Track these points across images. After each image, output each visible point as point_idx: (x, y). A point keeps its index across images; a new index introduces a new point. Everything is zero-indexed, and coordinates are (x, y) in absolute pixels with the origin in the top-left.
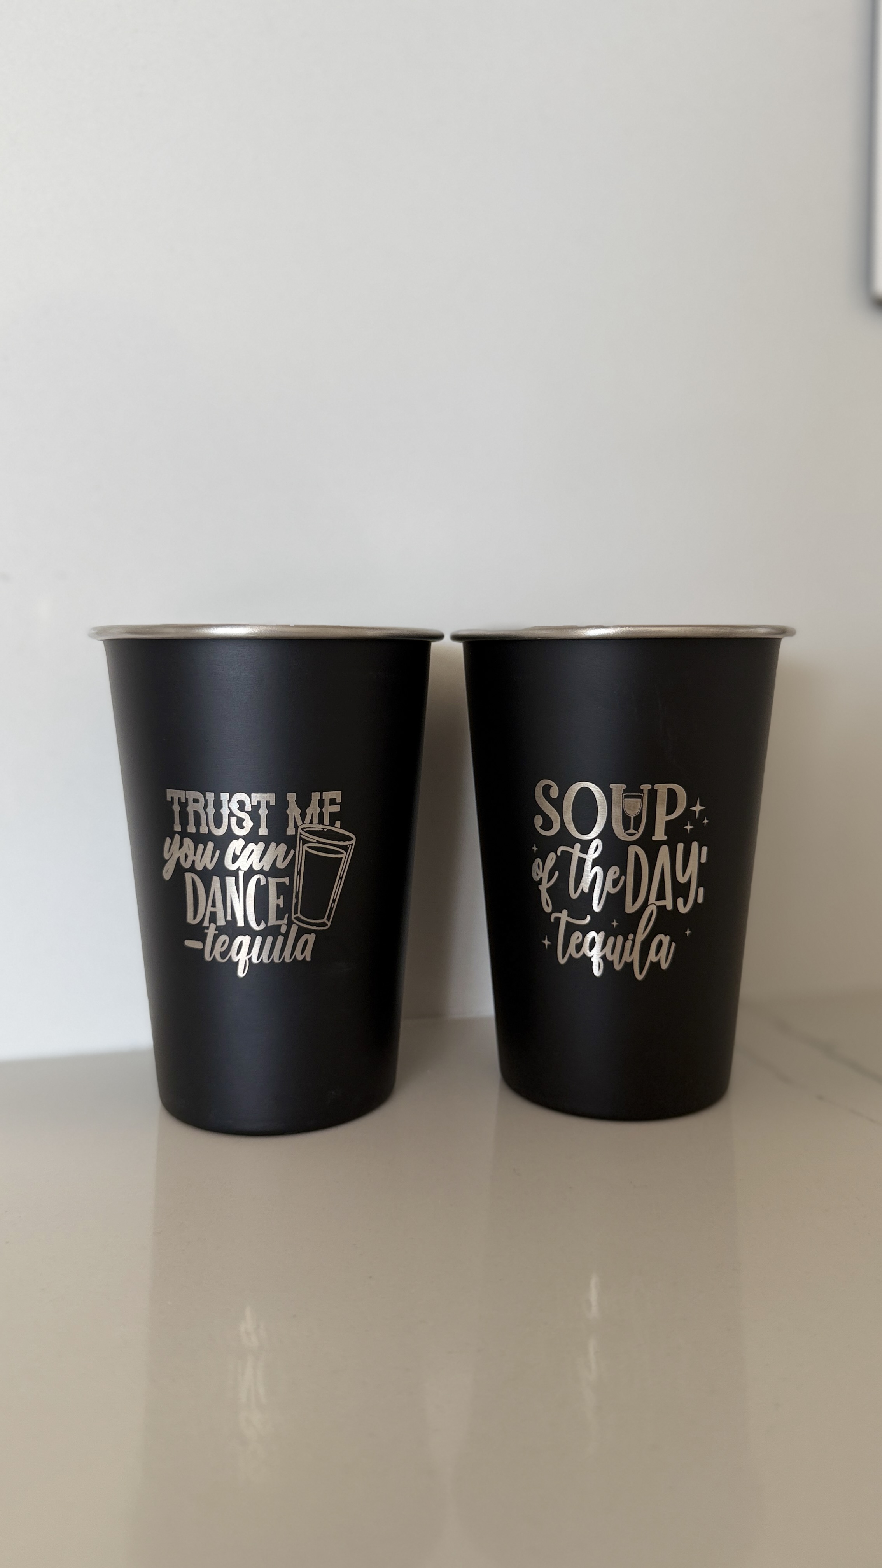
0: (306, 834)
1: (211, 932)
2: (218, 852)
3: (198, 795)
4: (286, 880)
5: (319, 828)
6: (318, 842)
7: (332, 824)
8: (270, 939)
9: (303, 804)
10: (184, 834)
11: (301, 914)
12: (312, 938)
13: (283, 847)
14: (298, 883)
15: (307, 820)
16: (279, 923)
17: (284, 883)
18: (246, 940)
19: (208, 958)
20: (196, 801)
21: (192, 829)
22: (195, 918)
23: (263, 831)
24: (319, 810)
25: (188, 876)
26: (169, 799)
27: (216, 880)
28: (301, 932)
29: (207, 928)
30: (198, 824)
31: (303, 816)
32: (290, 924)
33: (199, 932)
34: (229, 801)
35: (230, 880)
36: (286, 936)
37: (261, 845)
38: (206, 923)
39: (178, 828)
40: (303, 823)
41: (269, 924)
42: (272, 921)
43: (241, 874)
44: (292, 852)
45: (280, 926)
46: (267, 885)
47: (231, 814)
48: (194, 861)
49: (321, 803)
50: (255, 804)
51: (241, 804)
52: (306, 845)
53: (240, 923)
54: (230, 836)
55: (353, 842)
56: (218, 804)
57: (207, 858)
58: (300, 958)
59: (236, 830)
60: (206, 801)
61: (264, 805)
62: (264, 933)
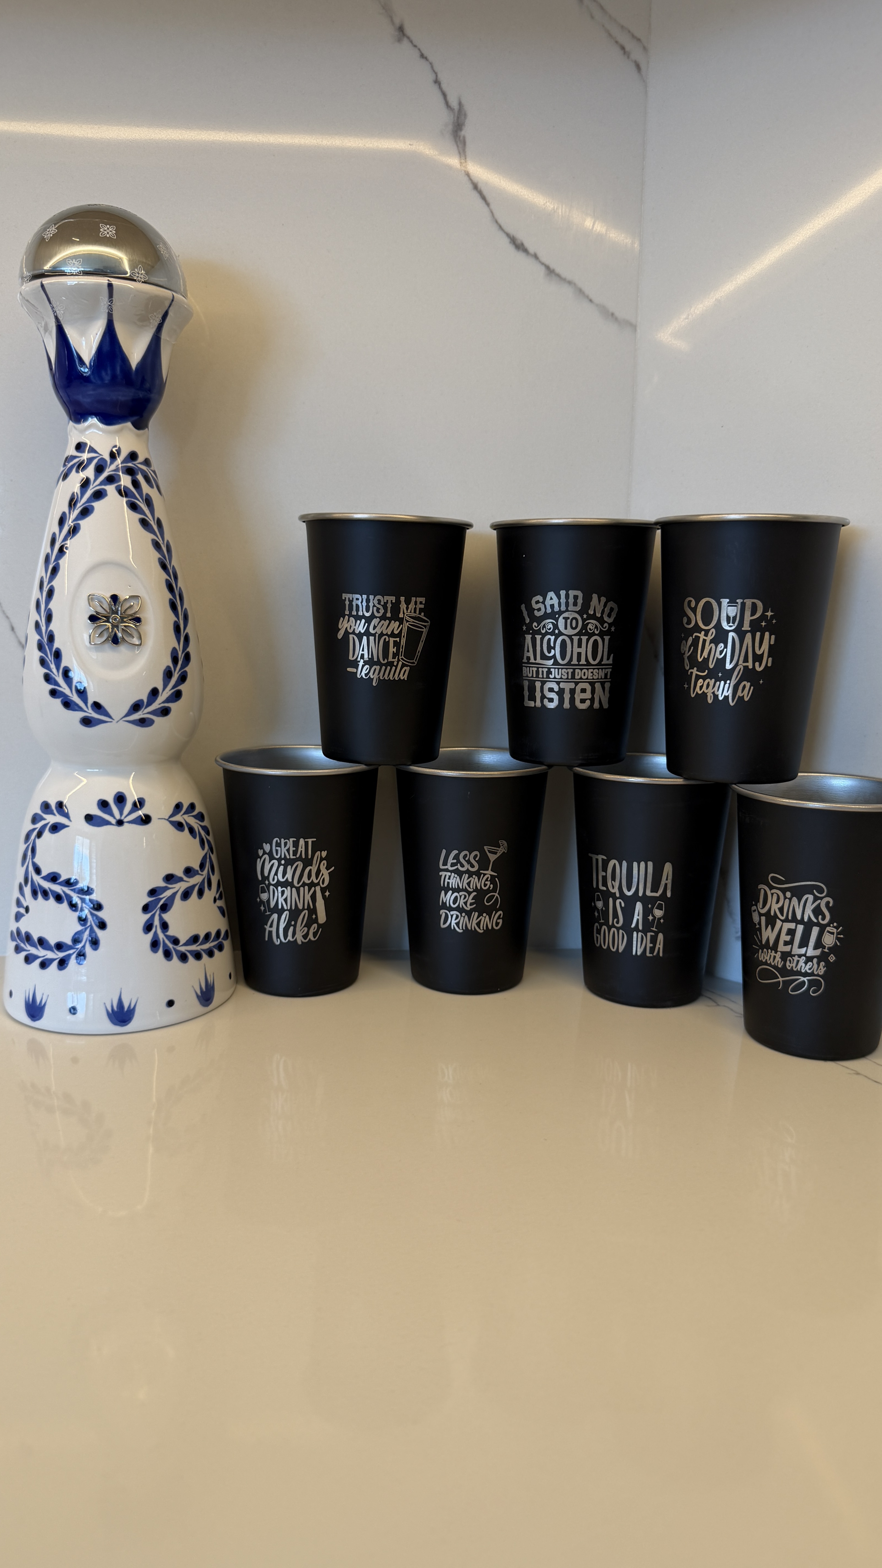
0: (408, 618)
1: (361, 663)
2: (367, 624)
3: (358, 596)
5: (413, 615)
6: (413, 622)
7: (420, 614)
8: (389, 668)
9: (408, 603)
10: (350, 615)
11: (404, 656)
12: (408, 669)
13: (397, 623)
14: (403, 641)
15: (409, 611)
16: (394, 660)
17: (397, 641)
18: (378, 668)
19: (359, 676)
20: (357, 599)
21: (354, 613)
22: (353, 657)
23: (389, 615)
24: (415, 606)
25: (351, 636)
26: (344, 598)
27: (365, 638)
29: (359, 662)
30: (357, 610)
31: (407, 608)
32: (398, 661)
33: (355, 664)
34: (373, 600)
35: (372, 638)
36: (396, 667)
37: (388, 621)
38: (359, 659)
39: (347, 612)
40: (407, 612)
41: (389, 661)
42: (390, 659)
43: (377, 635)
44: (401, 625)
45: (393, 662)
46: (389, 641)
47: (374, 606)
48: (354, 629)
49: (416, 603)
50: (385, 601)
51: (379, 601)
52: (408, 623)
53: (375, 659)
54: (373, 616)
55: (429, 624)
56: (368, 601)
57: (361, 628)
58: (402, 678)
59: (376, 614)
60: (362, 599)
61: (389, 602)
62: (386, 665)
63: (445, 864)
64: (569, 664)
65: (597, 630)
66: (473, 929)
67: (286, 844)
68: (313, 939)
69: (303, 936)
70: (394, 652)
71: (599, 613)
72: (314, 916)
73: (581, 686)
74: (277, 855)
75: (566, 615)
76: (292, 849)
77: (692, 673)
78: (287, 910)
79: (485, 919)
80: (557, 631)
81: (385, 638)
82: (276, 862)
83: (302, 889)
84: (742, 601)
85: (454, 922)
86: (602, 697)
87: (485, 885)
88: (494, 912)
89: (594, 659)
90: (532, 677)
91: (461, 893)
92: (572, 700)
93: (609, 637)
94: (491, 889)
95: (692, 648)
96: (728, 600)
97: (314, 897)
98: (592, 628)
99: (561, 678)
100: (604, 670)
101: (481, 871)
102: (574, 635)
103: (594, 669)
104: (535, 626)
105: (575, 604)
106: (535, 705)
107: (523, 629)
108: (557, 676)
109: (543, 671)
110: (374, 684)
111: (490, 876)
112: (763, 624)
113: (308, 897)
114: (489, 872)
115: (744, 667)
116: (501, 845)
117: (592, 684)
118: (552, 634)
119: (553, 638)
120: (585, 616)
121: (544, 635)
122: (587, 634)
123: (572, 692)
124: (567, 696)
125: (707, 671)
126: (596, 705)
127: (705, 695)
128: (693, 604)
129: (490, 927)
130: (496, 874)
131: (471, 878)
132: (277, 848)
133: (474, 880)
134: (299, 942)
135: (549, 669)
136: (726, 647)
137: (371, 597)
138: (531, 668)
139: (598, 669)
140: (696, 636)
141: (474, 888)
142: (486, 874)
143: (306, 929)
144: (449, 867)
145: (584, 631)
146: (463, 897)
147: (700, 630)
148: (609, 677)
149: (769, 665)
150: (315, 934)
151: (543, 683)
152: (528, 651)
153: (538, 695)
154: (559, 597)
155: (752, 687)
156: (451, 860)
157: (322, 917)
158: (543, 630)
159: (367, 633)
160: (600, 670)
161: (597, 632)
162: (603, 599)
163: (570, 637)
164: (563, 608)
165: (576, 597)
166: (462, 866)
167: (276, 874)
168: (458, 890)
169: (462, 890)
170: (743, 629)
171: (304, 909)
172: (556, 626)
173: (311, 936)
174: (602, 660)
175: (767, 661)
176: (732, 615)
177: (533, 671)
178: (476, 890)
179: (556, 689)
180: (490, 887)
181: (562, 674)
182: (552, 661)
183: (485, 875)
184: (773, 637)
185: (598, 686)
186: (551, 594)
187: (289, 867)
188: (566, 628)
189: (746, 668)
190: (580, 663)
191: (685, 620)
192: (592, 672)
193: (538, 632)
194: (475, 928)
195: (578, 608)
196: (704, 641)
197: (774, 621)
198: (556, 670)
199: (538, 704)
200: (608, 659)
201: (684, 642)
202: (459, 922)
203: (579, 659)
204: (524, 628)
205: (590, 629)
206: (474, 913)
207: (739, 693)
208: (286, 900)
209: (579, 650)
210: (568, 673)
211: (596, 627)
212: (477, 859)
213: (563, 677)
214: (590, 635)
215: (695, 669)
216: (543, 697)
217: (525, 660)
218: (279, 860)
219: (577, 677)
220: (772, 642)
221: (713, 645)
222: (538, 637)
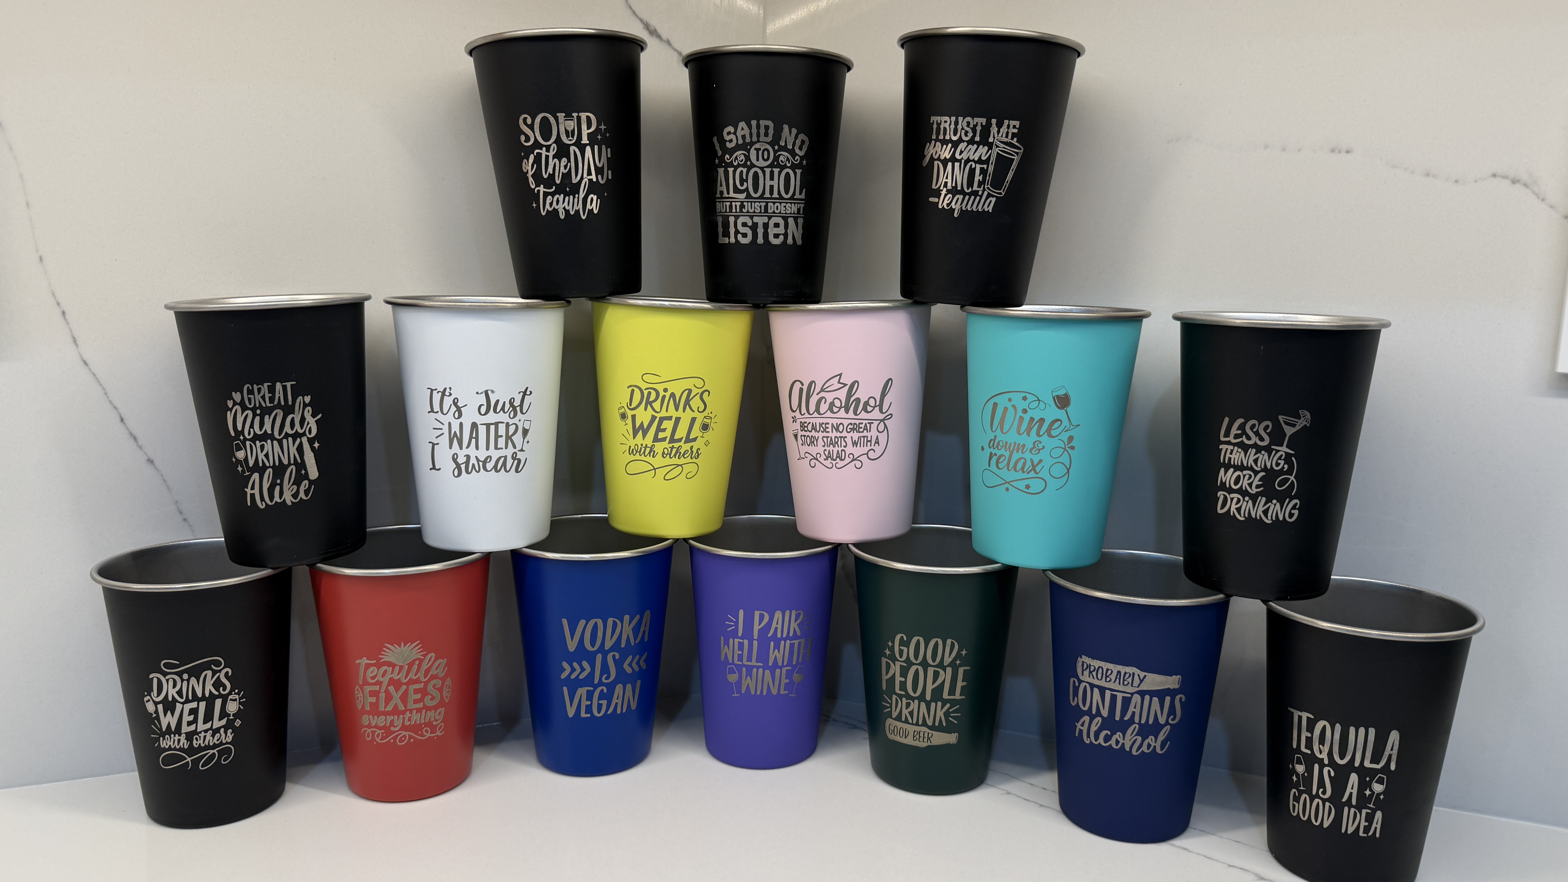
64: (762, 197)
65: (789, 163)
71: (790, 145)
73: (774, 220)
75: (757, 146)
80: (749, 163)
86: (795, 232)
89: (787, 192)
90: (726, 212)
92: (766, 235)
93: (801, 170)
98: (783, 160)
99: (754, 212)
100: (796, 205)
102: (767, 167)
103: (786, 203)
104: (727, 158)
105: (766, 135)
106: (729, 241)
107: (715, 162)
108: (750, 210)
109: (736, 206)
117: (785, 219)
118: (744, 166)
119: (745, 170)
120: (776, 147)
121: (736, 168)
122: (778, 166)
123: (766, 226)
124: (760, 231)
126: (790, 241)
135: (742, 202)
138: (724, 203)
139: (791, 203)
145: (775, 163)
148: (801, 213)
151: (737, 217)
152: (721, 185)
153: (732, 230)
154: (750, 127)
158: (735, 162)
160: (793, 204)
161: (789, 165)
162: (794, 131)
163: (762, 169)
164: (755, 139)
165: (767, 127)
172: (748, 158)
174: (794, 194)
177: (726, 206)
179: (750, 224)
181: (755, 208)
182: (744, 195)
185: (791, 221)
186: (742, 124)
188: (758, 160)
190: (773, 196)
192: (785, 207)
193: (731, 165)
195: (769, 139)
198: (749, 203)
199: (733, 240)
200: (800, 194)
203: (771, 193)
204: (717, 161)
209: (772, 183)
210: (761, 207)
211: (788, 159)
213: (756, 211)
214: (783, 167)
216: (737, 232)
217: (718, 195)
219: (769, 211)
222: (731, 170)
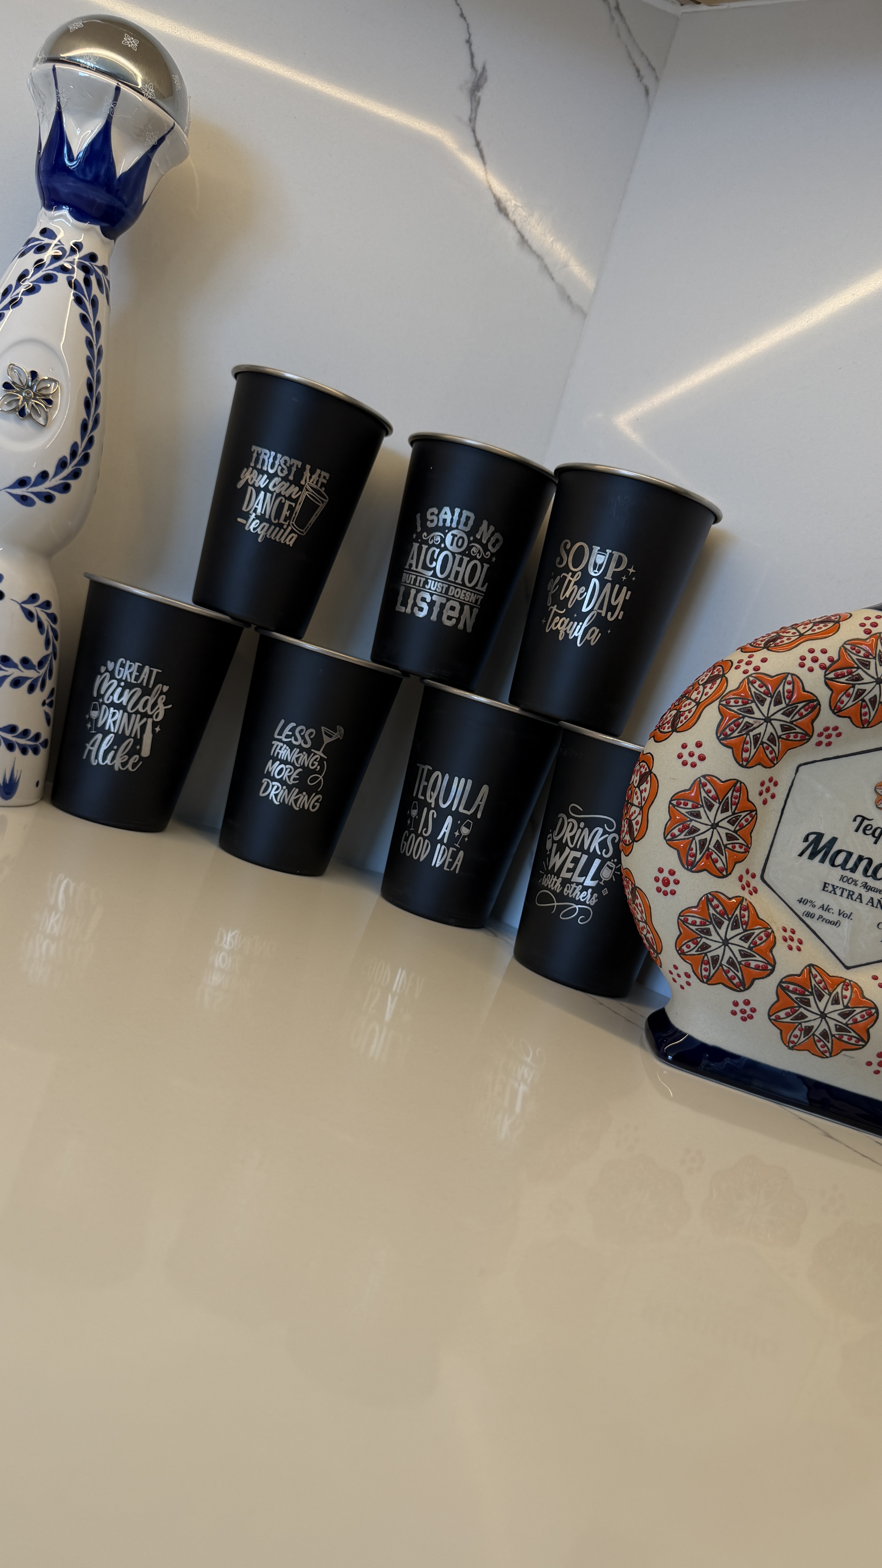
0: (309, 487)
1: (253, 516)
2: (268, 480)
3: (267, 452)
4: (293, 504)
5: (315, 486)
6: (312, 493)
7: (321, 487)
8: (278, 529)
9: (312, 472)
10: (255, 468)
11: (295, 523)
12: (295, 536)
13: (297, 489)
14: (298, 508)
15: (311, 481)
17: (292, 505)
18: (267, 525)
19: (246, 528)
20: (265, 454)
21: (259, 466)
22: (247, 508)
23: (291, 478)
24: (318, 478)
25: (250, 488)
26: (253, 450)
27: (262, 493)
28: (292, 531)
29: (251, 514)
30: (263, 464)
31: (310, 478)
32: (289, 525)
33: (246, 516)
34: (280, 459)
35: (269, 495)
36: (285, 530)
37: (288, 484)
38: (251, 512)
39: (252, 464)
40: (309, 481)
41: (280, 522)
42: (281, 521)
43: (275, 494)
44: (300, 492)
45: (283, 524)
46: (284, 503)
47: (280, 465)
48: (255, 482)
49: (320, 476)
50: (292, 464)
51: (286, 461)
52: (307, 492)
53: (267, 517)
54: (276, 475)
55: (327, 501)
56: (275, 458)
57: (262, 482)
58: (288, 543)
59: (279, 473)
60: (270, 455)
61: (295, 466)
62: (276, 525)
63: (280, 734)
64: (446, 579)
65: (479, 555)
66: (290, 804)
67: (130, 666)
68: (130, 769)
69: (122, 763)
70: (286, 515)
71: (485, 540)
72: (138, 747)
73: (451, 603)
74: (119, 675)
75: (454, 532)
76: (135, 673)
77: (552, 609)
78: (113, 733)
79: (304, 797)
80: (443, 545)
81: (282, 499)
82: (115, 682)
83: (134, 716)
84: (611, 551)
85: (273, 793)
86: (468, 620)
87: (313, 765)
88: (314, 794)
89: (470, 581)
90: (410, 583)
91: (287, 766)
92: (440, 614)
93: (488, 566)
94: (317, 770)
95: (558, 586)
96: (599, 548)
97: (143, 728)
98: (475, 551)
99: (436, 591)
100: (476, 595)
101: (312, 750)
102: (458, 553)
103: (467, 591)
104: (425, 536)
105: (466, 524)
106: (405, 611)
107: (413, 536)
108: (432, 588)
109: (420, 580)
110: (260, 540)
111: (319, 757)
112: (624, 578)
113: (137, 726)
114: (320, 754)
115: (598, 613)
116: (338, 730)
117: (462, 605)
118: (438, 546)
119: (438, 551)
120: (472, 538)
121: (430, 546)
122: (469, 555)
123: (443, 606)
124: (436, 609)
125: (565, 610)
126: (461, 626)
127: (558, 631)
128: (568, 547)
129: (306, 807)
130: (326, 758)
131: (301, 754)
132: (121, 669)
133: (304, 756)
134: (116, 769)
135: (427, 579)
136: (587, 591)
137: (279, 456)
138: (411, 575)
139: (471, 592)
140: (563, 576)
141: (302, 765)
142: (317, 754)
143: (127, 757)
144: (283, 738)
145: (467, 552)
146: (289, 770)
147: (567, 570)
148: (479, 603)
149: (620, 618)
150: (134, 765)
151: (418, 591)
152: (412, 559)
153: (410, 602)
154: (453, 514)
155: (600, 634)
156: (287, 732)
157: (146, 751)
158: (431, 541)
159: (266, 489)
160: (473, 594)
161: (479, 557)
162: (492, 528)
163: (453, 554)
164: (454, 525)
165: (468, 518)
166: (296, 740)
167: (112, 694)
168: (285, 762)
169: (290, 763)
170: (605, 578)
171: (130, 737)
172: (443, 540)
173: (129, 766)
174: (476, 585)
175: (619, 614)
176: (599, 562)
177: (411, 578)
178: (303, 767)
179: (428, 600)
180: (316, 768)
181: (437, 587)
182: (431, 572)
183: (315, 754)
184: (629, 593)
185: (467, 608)
186: (447, 509)
187: (127, 691)
188: (452, 544)
189: (599, 614)
190: (456, 581)
191: (558, 560)
192: (465, 594)
193: (426, 542)
194: (291, 804)
195: (467, 529)
196: (570, 581)
197: (634, 579)
198: (433, 582)
199: (409, 610)
200: (482, 586)
201: (552, 580)
202: (278, 794)
203: (456, 577)
204: (414, 536)
205: (473, 552)
206: (295, 788)
207: (587, 637)
208: (114, 722)
209: (459, 569)
210: (442, 588)
211: (479, 552)
212: (312, 737)
213: (437, 590)
214: (472, 558)
215: (556, 606)
216: (415, 604)
217: (407, 567)
218: (119, 681)
219: (450, 594)
220: (627, 598)
221: (576, 586)
222: (425, 547)
